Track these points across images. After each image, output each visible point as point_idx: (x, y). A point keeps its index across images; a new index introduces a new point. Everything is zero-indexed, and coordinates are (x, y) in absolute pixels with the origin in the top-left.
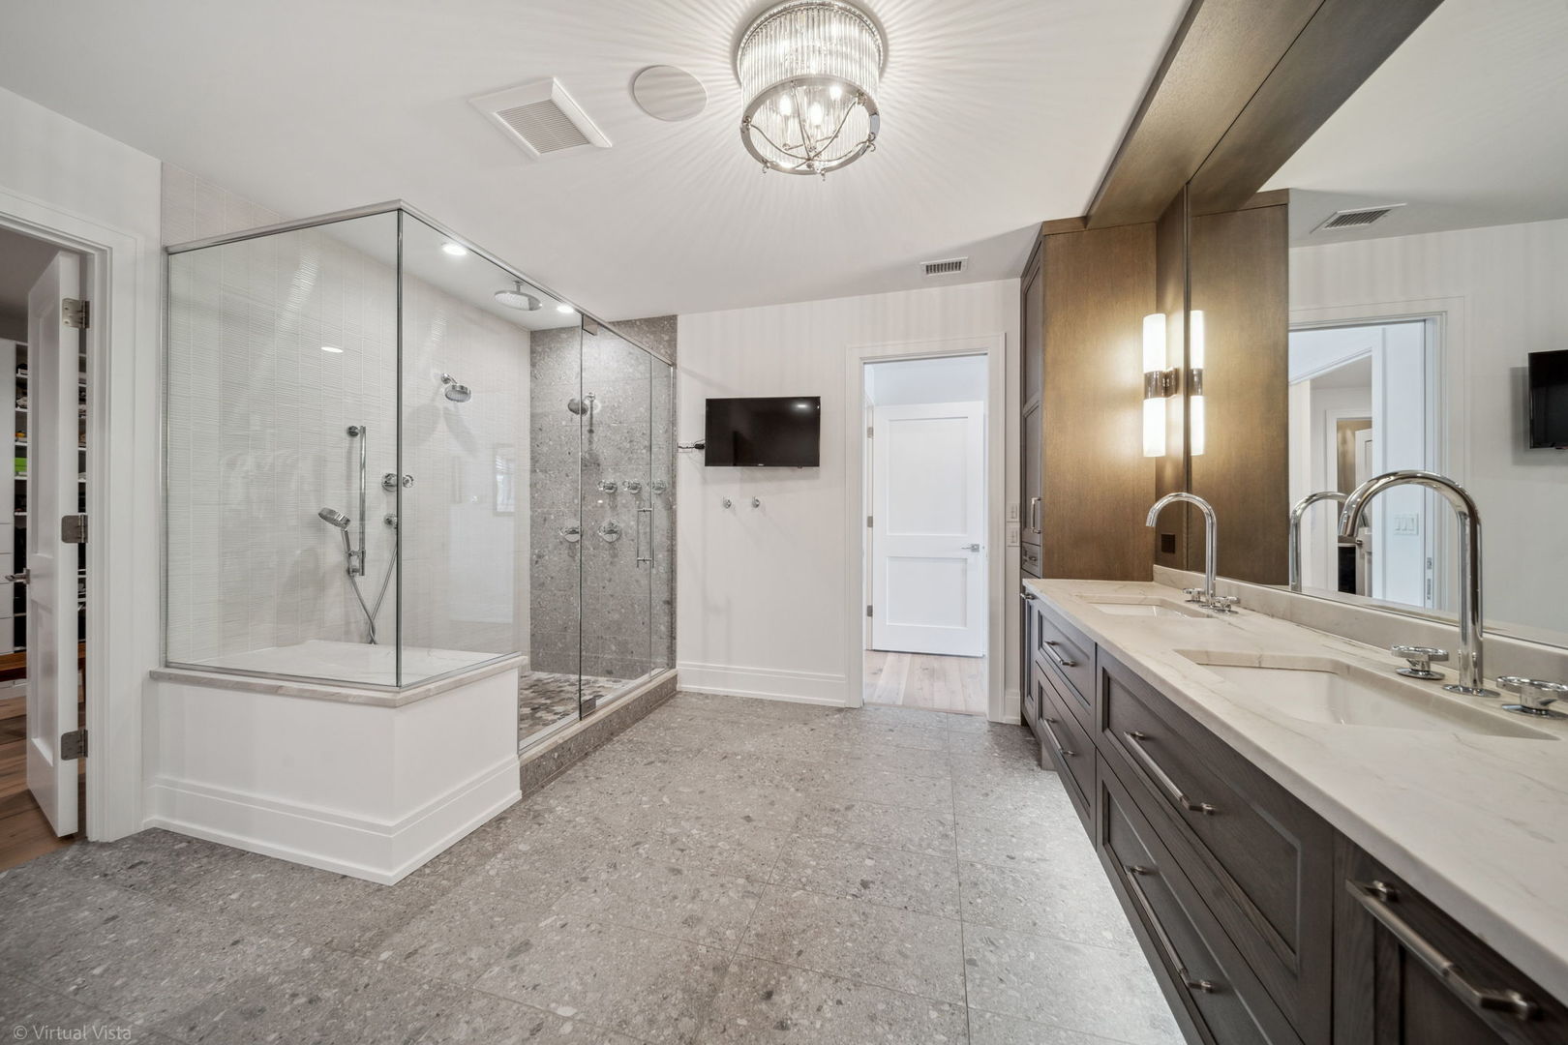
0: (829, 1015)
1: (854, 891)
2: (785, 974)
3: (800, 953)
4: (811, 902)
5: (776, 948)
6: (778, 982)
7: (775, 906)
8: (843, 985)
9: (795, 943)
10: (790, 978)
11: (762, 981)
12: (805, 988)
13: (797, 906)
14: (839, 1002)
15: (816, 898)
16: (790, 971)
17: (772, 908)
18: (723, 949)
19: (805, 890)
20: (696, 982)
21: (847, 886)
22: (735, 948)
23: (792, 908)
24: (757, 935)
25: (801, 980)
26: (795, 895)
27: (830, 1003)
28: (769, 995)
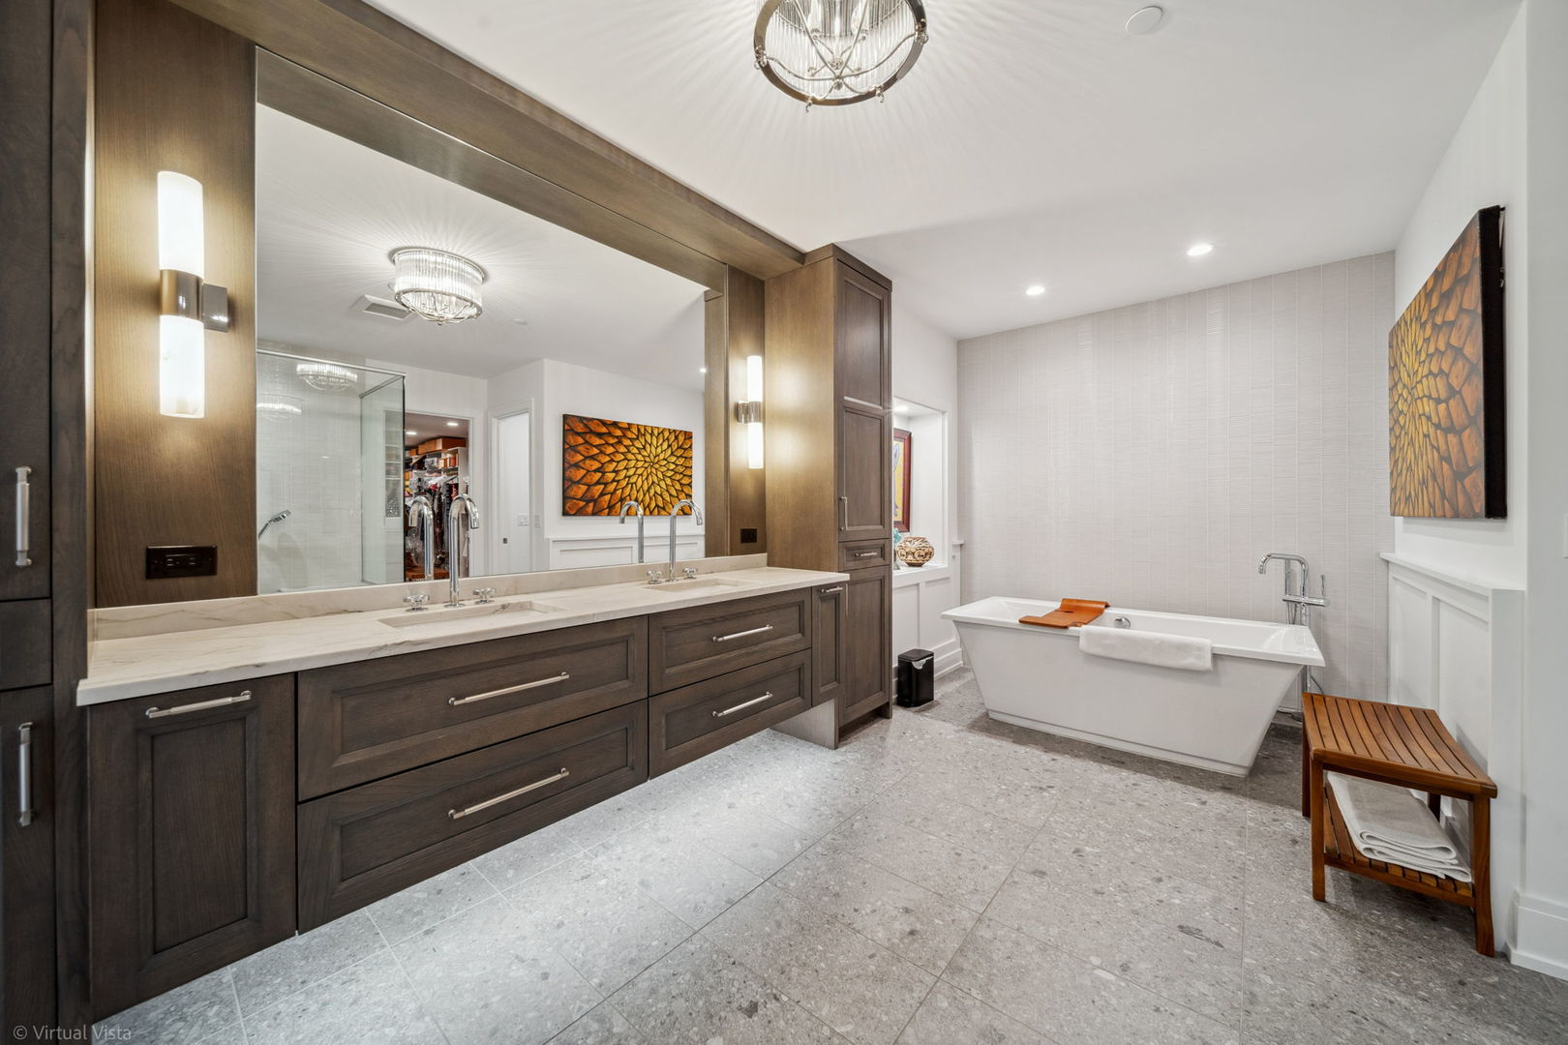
0: (869, 906)
1: (773, 1005)
2: (893, 944)
3: (872, 956)
4: (834, 1010)
5: (894, 968)
6: (901, 939)
7: (880, 1021)
8: (846, 920)
9: (874, 968)
10: (889, 939)
11: (916, 945)
12: (880, 928)
13: (854, 1010)
14: (856, 910)
15: (824, 1012)
16: (887, 945)
17: (885, 1018)
18: (952, 987)
19: (833, 1031)
20: (979, 963)
21: (777, 1016)
22: (938, 984)
23: (860, 1010)
24: (911, 990)
25: (880, 935)
26: (850, 1028)
27: (863, 912)
28: (912, 933)
